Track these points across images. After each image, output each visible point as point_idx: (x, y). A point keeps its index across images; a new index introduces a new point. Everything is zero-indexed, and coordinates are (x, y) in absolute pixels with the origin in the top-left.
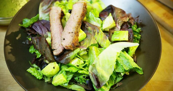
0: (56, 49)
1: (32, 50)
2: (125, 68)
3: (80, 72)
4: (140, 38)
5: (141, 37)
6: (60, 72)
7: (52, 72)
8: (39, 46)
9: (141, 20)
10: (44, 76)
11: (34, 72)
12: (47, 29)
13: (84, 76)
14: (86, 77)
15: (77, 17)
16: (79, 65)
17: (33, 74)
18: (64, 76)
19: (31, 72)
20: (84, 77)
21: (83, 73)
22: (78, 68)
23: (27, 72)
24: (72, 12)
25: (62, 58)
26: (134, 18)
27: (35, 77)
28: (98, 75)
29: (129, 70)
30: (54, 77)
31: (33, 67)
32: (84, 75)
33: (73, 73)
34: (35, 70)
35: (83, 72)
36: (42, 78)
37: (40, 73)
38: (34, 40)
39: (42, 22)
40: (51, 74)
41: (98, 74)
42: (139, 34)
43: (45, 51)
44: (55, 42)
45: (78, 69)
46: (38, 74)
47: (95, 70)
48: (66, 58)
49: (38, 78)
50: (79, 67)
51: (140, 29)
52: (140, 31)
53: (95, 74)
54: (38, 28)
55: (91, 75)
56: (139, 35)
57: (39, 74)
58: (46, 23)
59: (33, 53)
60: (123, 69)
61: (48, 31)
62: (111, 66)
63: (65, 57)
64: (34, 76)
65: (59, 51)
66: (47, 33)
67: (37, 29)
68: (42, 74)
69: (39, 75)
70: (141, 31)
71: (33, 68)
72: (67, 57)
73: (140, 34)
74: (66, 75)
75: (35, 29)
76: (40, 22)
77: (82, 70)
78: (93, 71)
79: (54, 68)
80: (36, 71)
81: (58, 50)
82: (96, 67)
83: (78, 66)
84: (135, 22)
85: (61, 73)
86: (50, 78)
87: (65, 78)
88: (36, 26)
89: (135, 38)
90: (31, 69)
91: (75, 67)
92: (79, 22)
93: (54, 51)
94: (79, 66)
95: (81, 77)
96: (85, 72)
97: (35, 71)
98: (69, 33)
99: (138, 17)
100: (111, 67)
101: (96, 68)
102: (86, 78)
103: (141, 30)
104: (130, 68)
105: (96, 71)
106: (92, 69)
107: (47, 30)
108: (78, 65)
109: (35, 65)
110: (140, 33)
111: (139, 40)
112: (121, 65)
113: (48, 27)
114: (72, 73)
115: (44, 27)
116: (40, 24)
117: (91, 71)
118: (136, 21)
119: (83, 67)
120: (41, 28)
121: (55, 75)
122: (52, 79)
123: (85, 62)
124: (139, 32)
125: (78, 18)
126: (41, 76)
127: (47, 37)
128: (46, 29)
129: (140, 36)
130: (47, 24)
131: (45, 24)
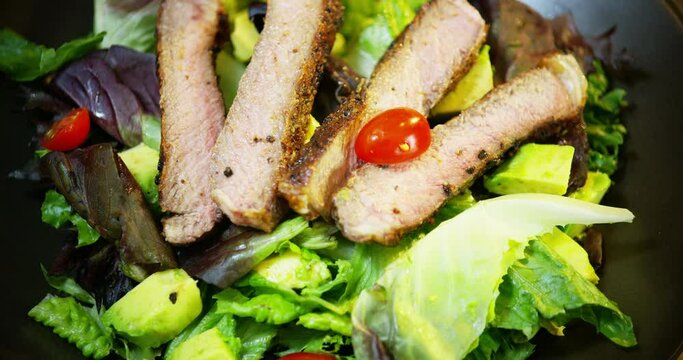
0: (179, 212)
1: (54, 211)
2: (543, 308)
3: (311, 321)
4: (621, 141)
5: (626, 137)
6: (207, 319)
7: (161, 321)
8: (88, 194)
9: (624, 51)
10: (119, 339)
11: (69, 320)
12: (139, 98)
13: (328, 344)
14: (337, 349)
15: (295, 51)
16: (305, 287)
17: (64, 331)
18: (227, 342)
19: (52, 320)
20: (331, 347)
21: (322, 327)
22: (297, 303)
23: (33, 319)
24: (266, 22)
25: (213, 258)
26: (588, 41)
27: (73, 344)
28: (398, 347)
29: (560, 314)
30: (171, 347)
31: (63, 295)
32: (327, 339)
33: (274, 327)
34: (72, 307)
35: (322, 323)
36: (112, 352)
37: (97, 326)
38: (58, 167)
39: (114, 62)
40: (157, 327)
41: (398, 339)
42: (617, 120)
43: (118, 219)
44: (182, 177)
45: (298, 308)
46: (87, 329)
47: (385, 319)
48: (230, 260)
49: (88, 349)
50: (306, 295)
51: (620, 93)
52: (619, 106)
53: (384, 339)
54: (89, 91)
55: (364, 342)
56: (614, 127)
57: (92, 328)
58: (134, 67)
59: (61, 227)
60: (532, 314)
61: (140, 111)
62: (471, 306)
63: (230, 254)
64: (70, 340)
65: (196, 223)
66: (137, 118)
67: (83, 95)
68: (110, 330)
69: (96, 338)
70: (625, 103)
71: (60, 300)
72: (239, 251)
73: (622, 122)
74: (236, 336)
75: (75, 93)
76: (103, 60)
77: (319, 310)
78: (376, 324)
79: (173, 297)
80: (81, 314)
81: (190, 219)
82: (392, 302)
83: (298, 291)
84: (595, 58)
85: (210, 328)
86: (154, 350)
87: (232, 350)
88: (80, 78)
89: (596, 144)
90: (53, 306)
91: (284, 295)
92: (302, 82)
93: (171, 220)
94: (304, 292)
95: (315, 347)
96: (336, 324)
97: (74, 315)
98: (256, 140)
99: (611, 31)
100: (473, 310)
101: (391, 306)
102: (339, 353)
103: (625, 98)
104: (570, 307)
105: (391, 322)
106: (373, 312)
107: (135, 104)
108: (300, 285)
109: (71, 287)
110: (622, 115)
111: (616, 152)
112: (522, 291)
113: (142, 91)
114: (265, 326)
115: (120, 87)
116: (99, 70)
117: (367, 322)
118: (598, 54)
119: (326, 296)
120: (106, 93)
121: (178, 336)
122: (163, 355)
123: (334, 271)
124: (617, 111)
125: (297, 61)
126: (106, 342)
127: (138, 138)
128: (133, 97)
129: (622, 129)
130: (137, 70)
131: (127, 70)
